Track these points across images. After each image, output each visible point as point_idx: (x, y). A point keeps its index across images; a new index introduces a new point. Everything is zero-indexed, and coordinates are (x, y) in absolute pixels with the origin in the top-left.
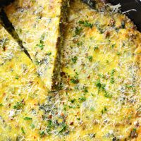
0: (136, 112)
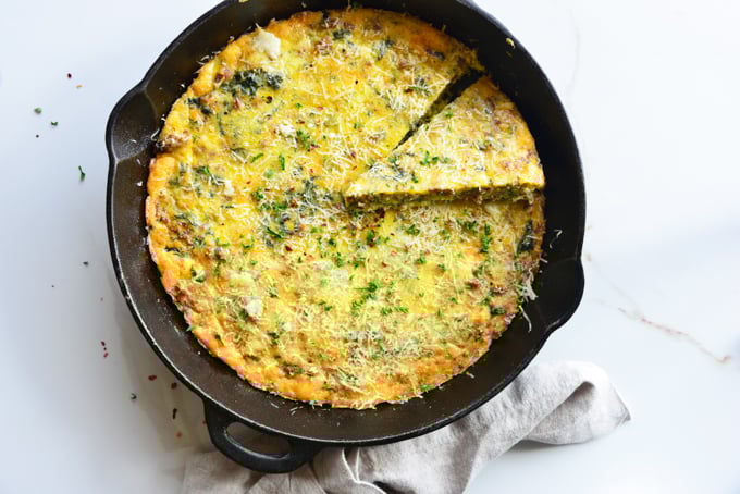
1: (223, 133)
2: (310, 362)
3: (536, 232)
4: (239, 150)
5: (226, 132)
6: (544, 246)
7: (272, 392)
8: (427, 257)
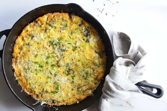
0: (22, 58)
1: (76, 29)
2: (23, 53)
3: (57, 104)
4: (72, 33)
5: (76, 30)
6: (54, 106)
7: (15, 44)
8: (50, 79)
